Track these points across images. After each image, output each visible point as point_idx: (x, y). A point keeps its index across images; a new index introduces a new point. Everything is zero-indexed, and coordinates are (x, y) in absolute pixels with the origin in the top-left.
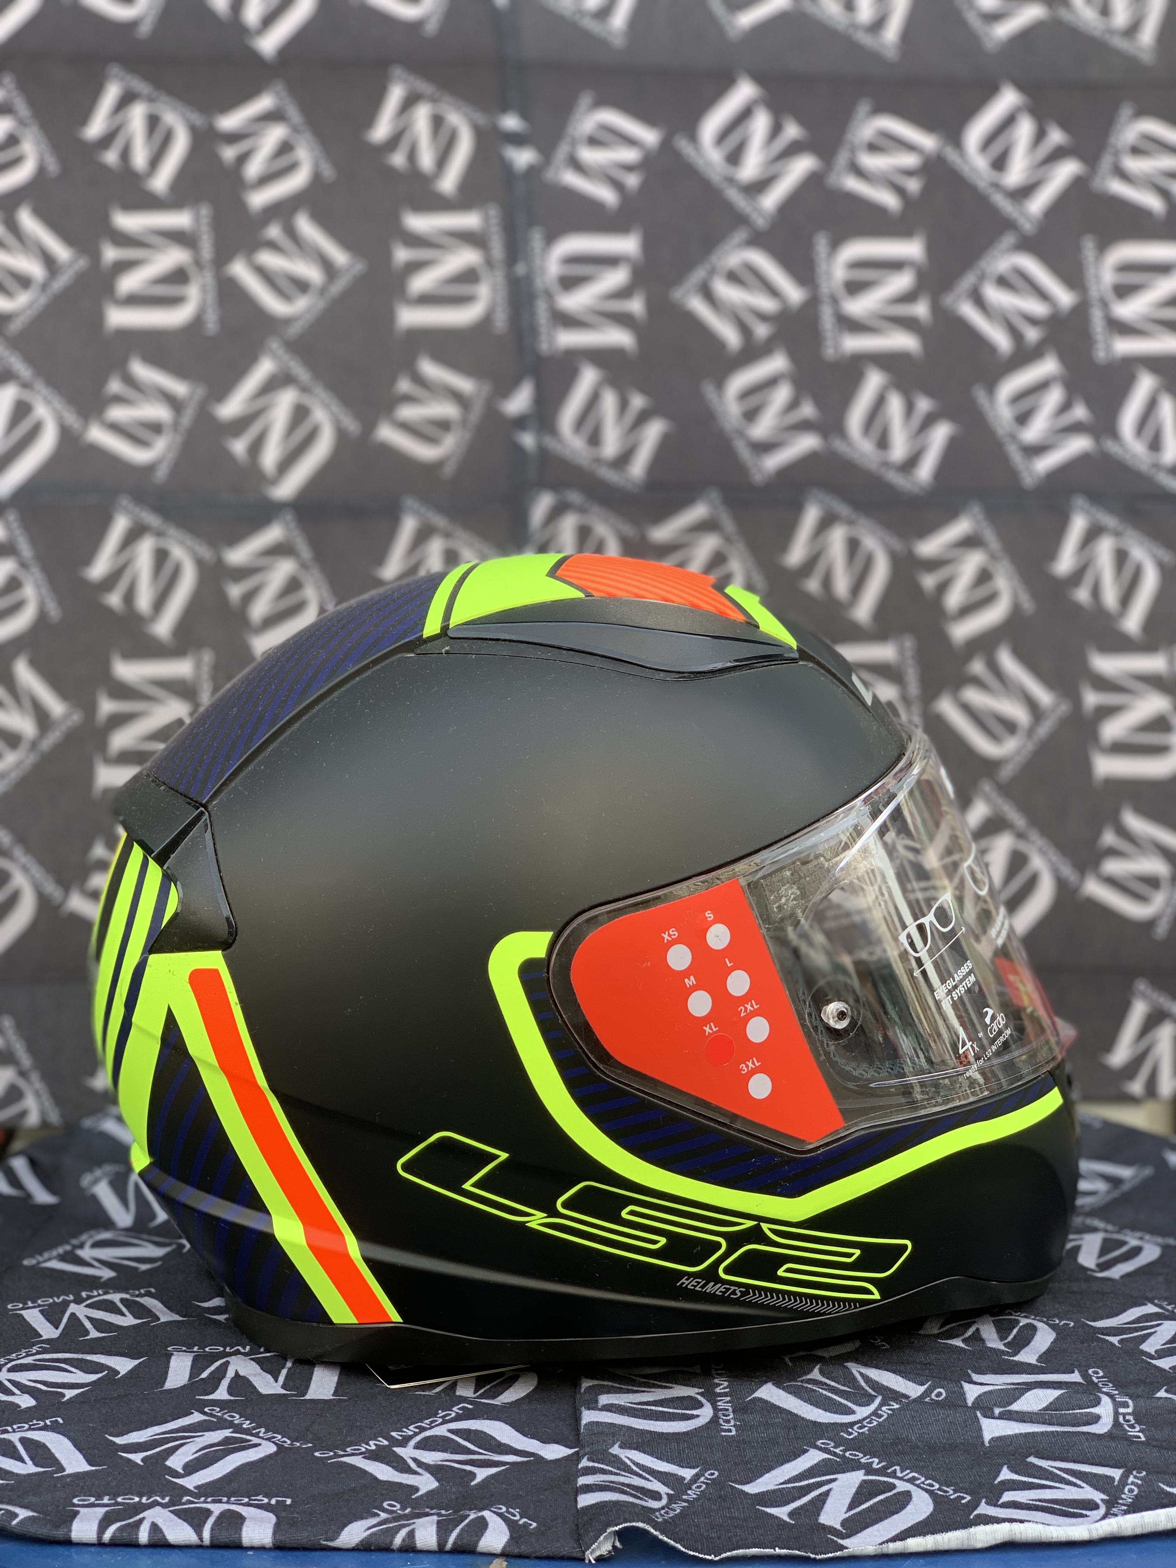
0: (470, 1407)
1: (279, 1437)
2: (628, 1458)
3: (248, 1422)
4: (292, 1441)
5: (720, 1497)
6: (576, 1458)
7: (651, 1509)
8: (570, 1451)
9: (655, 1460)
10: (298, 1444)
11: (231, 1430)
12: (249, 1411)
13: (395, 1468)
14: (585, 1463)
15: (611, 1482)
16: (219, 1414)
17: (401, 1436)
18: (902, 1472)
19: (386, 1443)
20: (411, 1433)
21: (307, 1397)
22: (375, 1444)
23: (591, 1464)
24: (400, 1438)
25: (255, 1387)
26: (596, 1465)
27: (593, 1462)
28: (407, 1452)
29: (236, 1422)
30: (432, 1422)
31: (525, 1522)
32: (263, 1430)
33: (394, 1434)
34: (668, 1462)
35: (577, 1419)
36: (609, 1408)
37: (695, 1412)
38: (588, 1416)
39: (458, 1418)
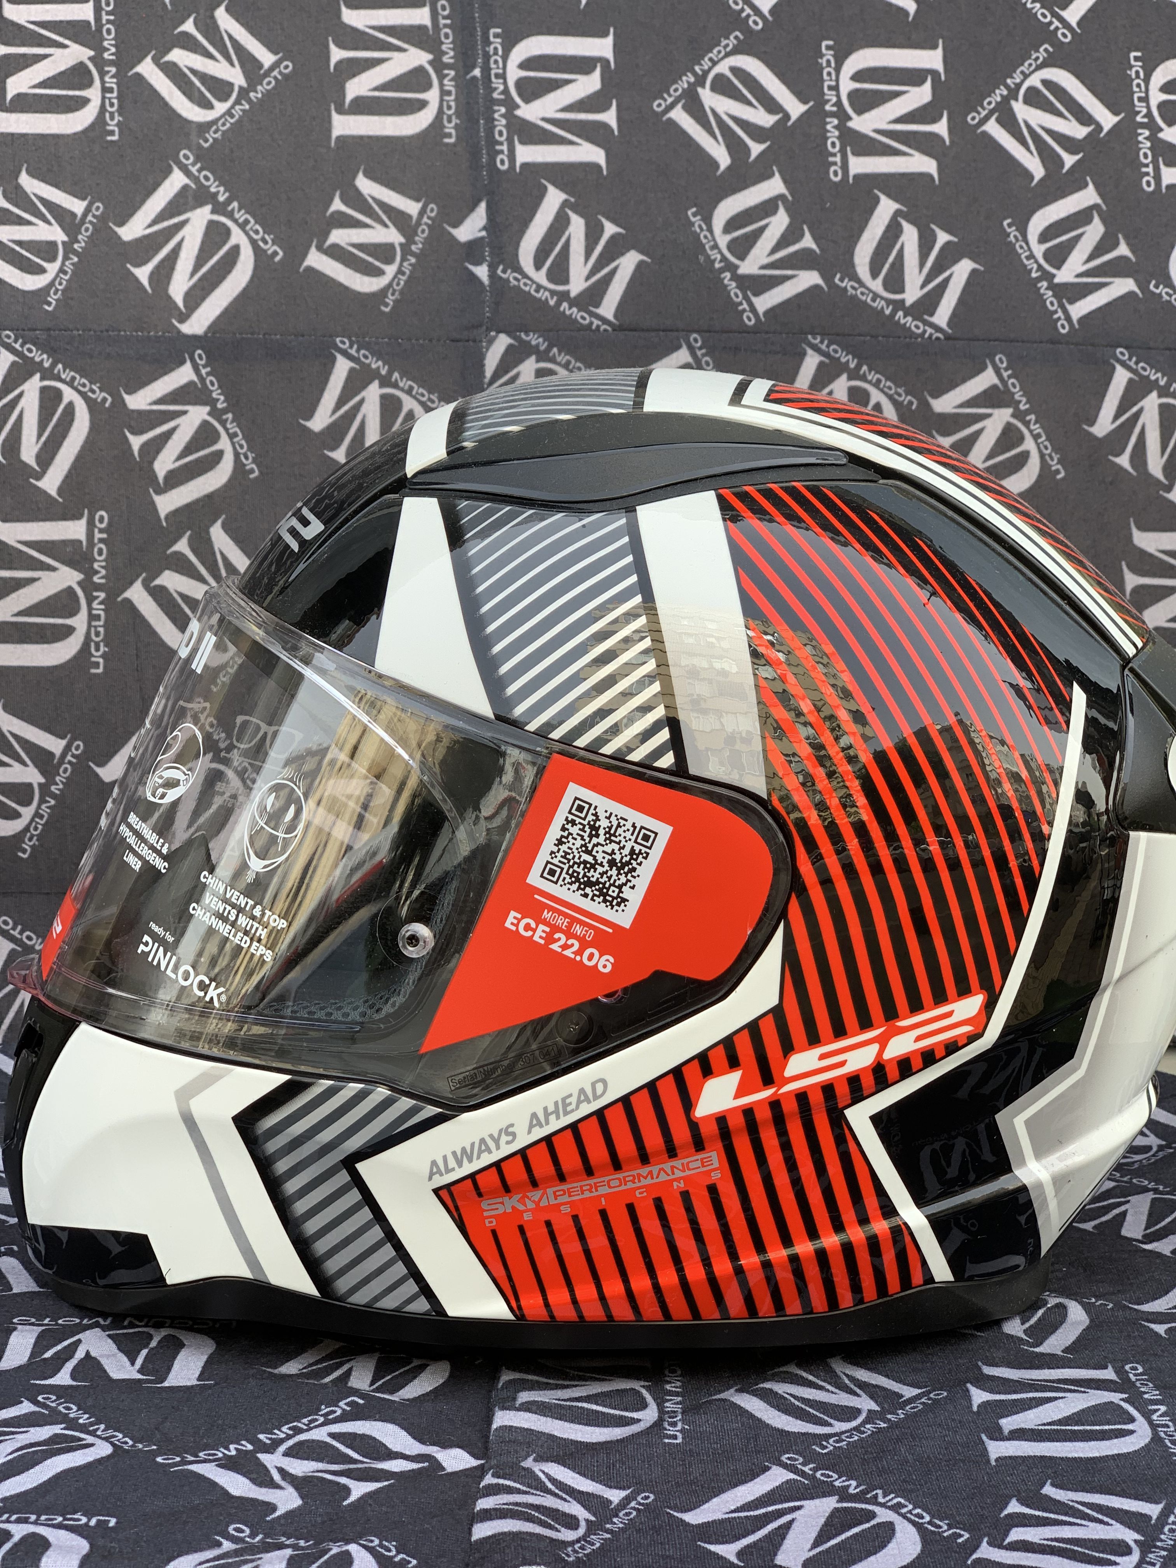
0: (361, 1401)
1: (120, 1436)
2: (543, 1472)
3: (86, 1416)
4: (135, 1442)
5: (654, 1527)
6: (478, 1473)
7: (563, 1542)
8: (474, 1463)
9: (577, 1476)
10: (140, 1446)
11: (63, 1426)
12: (90, 1402)
13: (254, 1481)
14: (489, 1479)
15: (517, 1504)
16: (54, 1405)
17: (270, 1439)
18: (884, 1497)
19: (250, 1447)
20: (283, 1436)
21: (166, 1384)
22: (236, 1449)
23: (495, 1481)
24: (268, 1442)
25: (105, 1371)
26: (501, 1481)
27: (499, 1477)
28: (271, 1461)
29: (72, 1416)
30: (311, 1422)
31: (403, 1559)
32: (102, 1427)
33: (261, 1437)
34: (593, 1480)
35: (489, 1419)
36: (528, 1407)
37: (635, 1415)
38: (503, 1418)
39: (345, 1418)
